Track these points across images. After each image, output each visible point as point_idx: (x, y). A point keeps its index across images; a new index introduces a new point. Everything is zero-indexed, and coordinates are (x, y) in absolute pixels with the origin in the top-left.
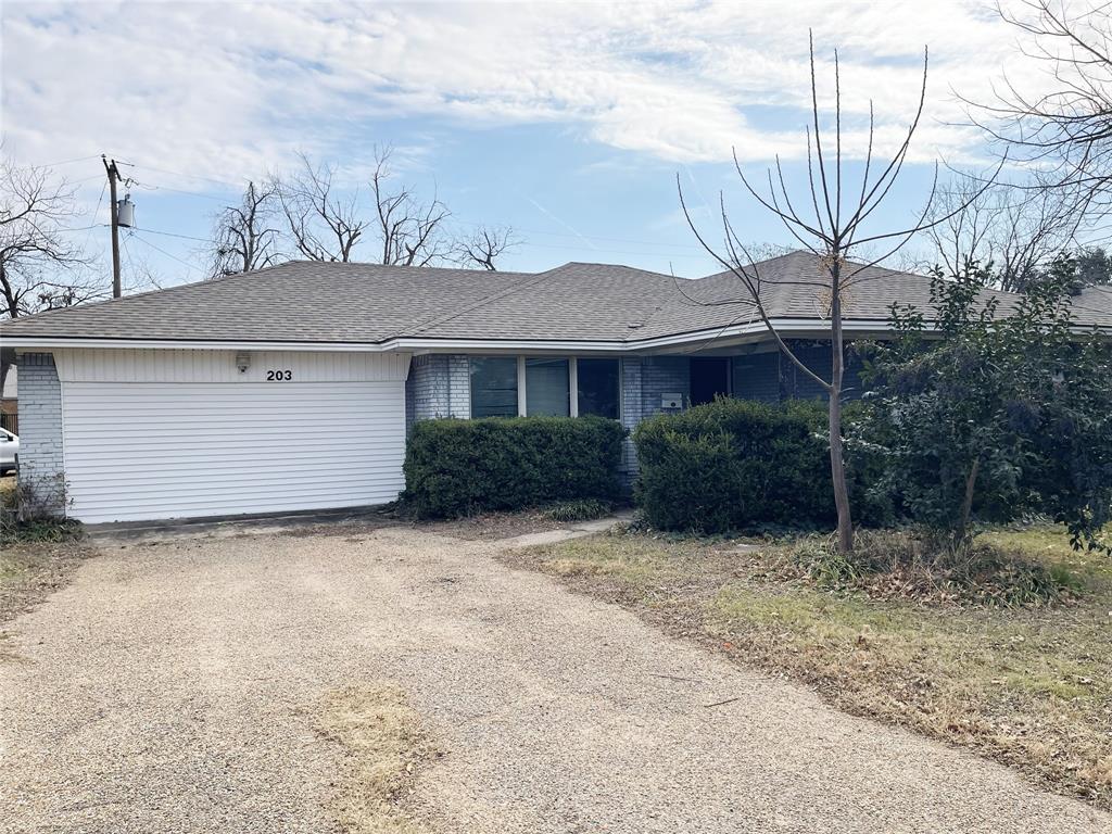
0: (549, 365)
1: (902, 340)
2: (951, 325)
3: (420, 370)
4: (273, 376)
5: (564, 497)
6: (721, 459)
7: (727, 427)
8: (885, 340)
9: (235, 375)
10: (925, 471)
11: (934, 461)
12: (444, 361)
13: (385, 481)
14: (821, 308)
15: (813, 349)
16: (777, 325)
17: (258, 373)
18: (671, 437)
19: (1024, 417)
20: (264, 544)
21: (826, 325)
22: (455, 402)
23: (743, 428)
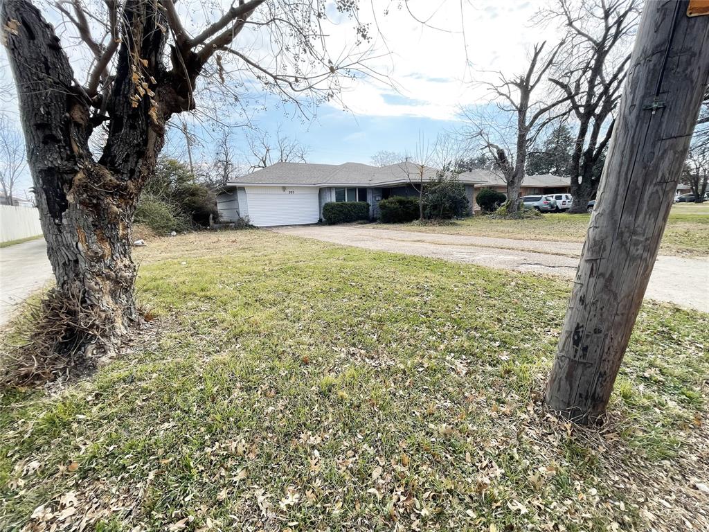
0: (352, 190)
1: (432, 184)
2: (440, 182)
3: (322, 191)
4: (291, 192)
5: (361, 220)
6: (397, 208)
7: (398, 202)
8: (429, 183)
9: (282, 192)
10: (435, 207)
11: (436, 205)
12: (330, 188)
13: (314, 214)
14: (419, 176)
15: (418, 185)
16: (412, 181)
17: (287, 191)
18: (387, 204)
19: (450, 197)
20: (289, 227)
21: (420, 181)
22: (331, 198)
23: (401, 202)
